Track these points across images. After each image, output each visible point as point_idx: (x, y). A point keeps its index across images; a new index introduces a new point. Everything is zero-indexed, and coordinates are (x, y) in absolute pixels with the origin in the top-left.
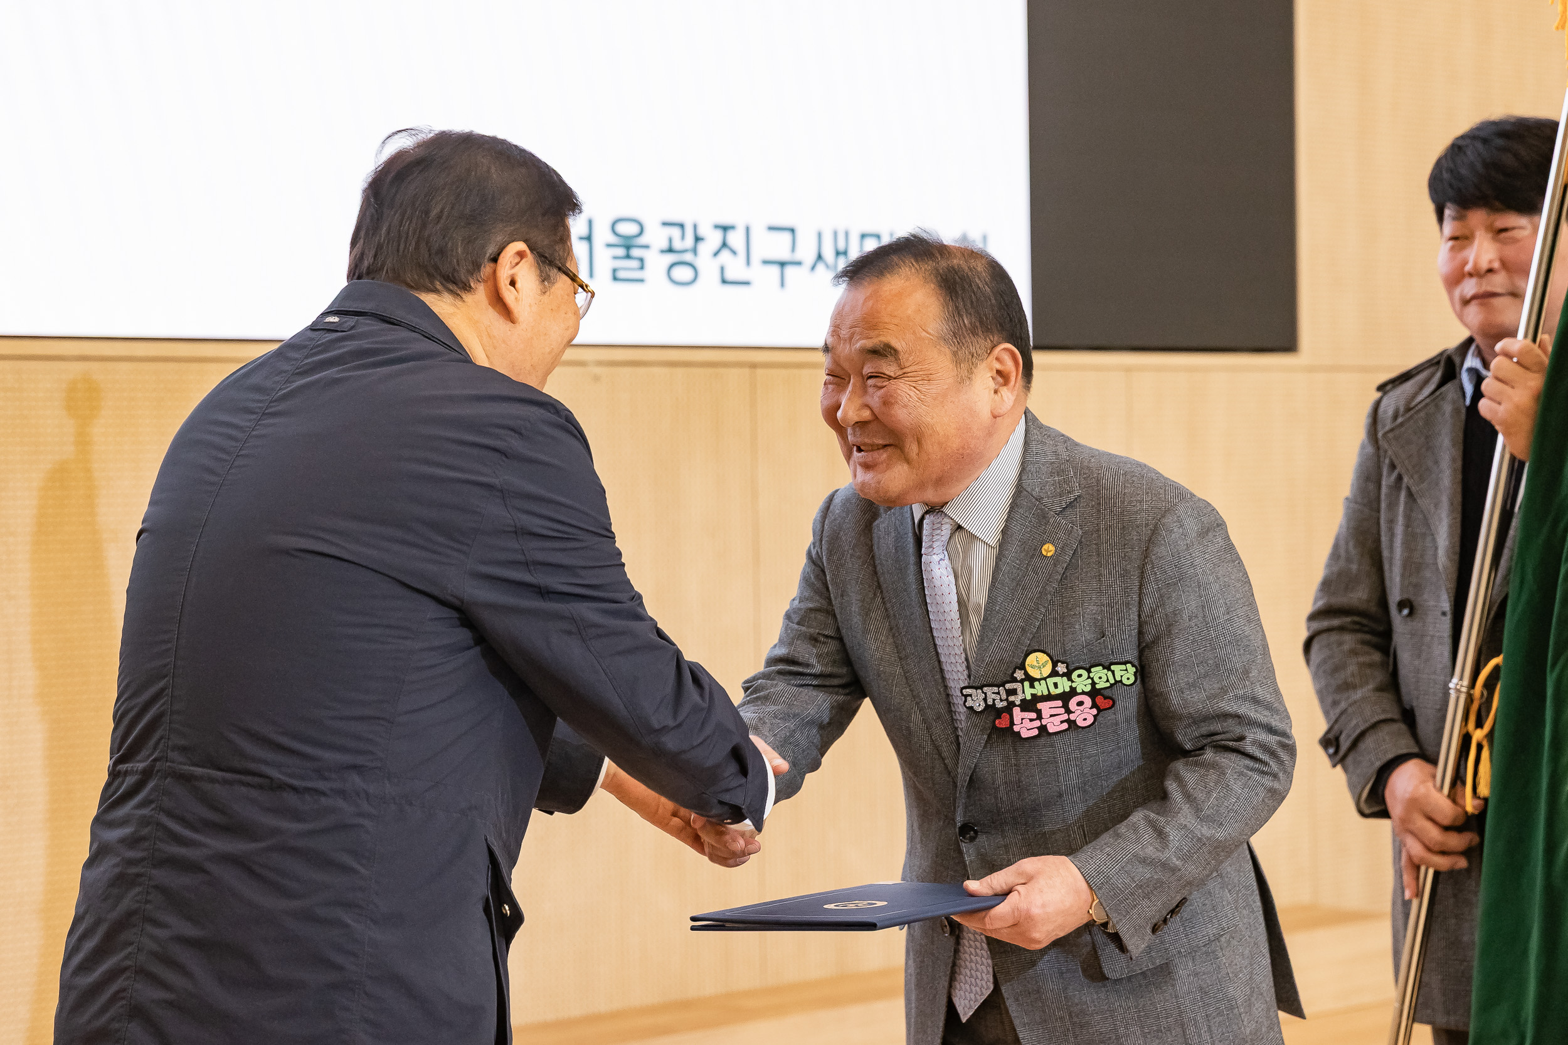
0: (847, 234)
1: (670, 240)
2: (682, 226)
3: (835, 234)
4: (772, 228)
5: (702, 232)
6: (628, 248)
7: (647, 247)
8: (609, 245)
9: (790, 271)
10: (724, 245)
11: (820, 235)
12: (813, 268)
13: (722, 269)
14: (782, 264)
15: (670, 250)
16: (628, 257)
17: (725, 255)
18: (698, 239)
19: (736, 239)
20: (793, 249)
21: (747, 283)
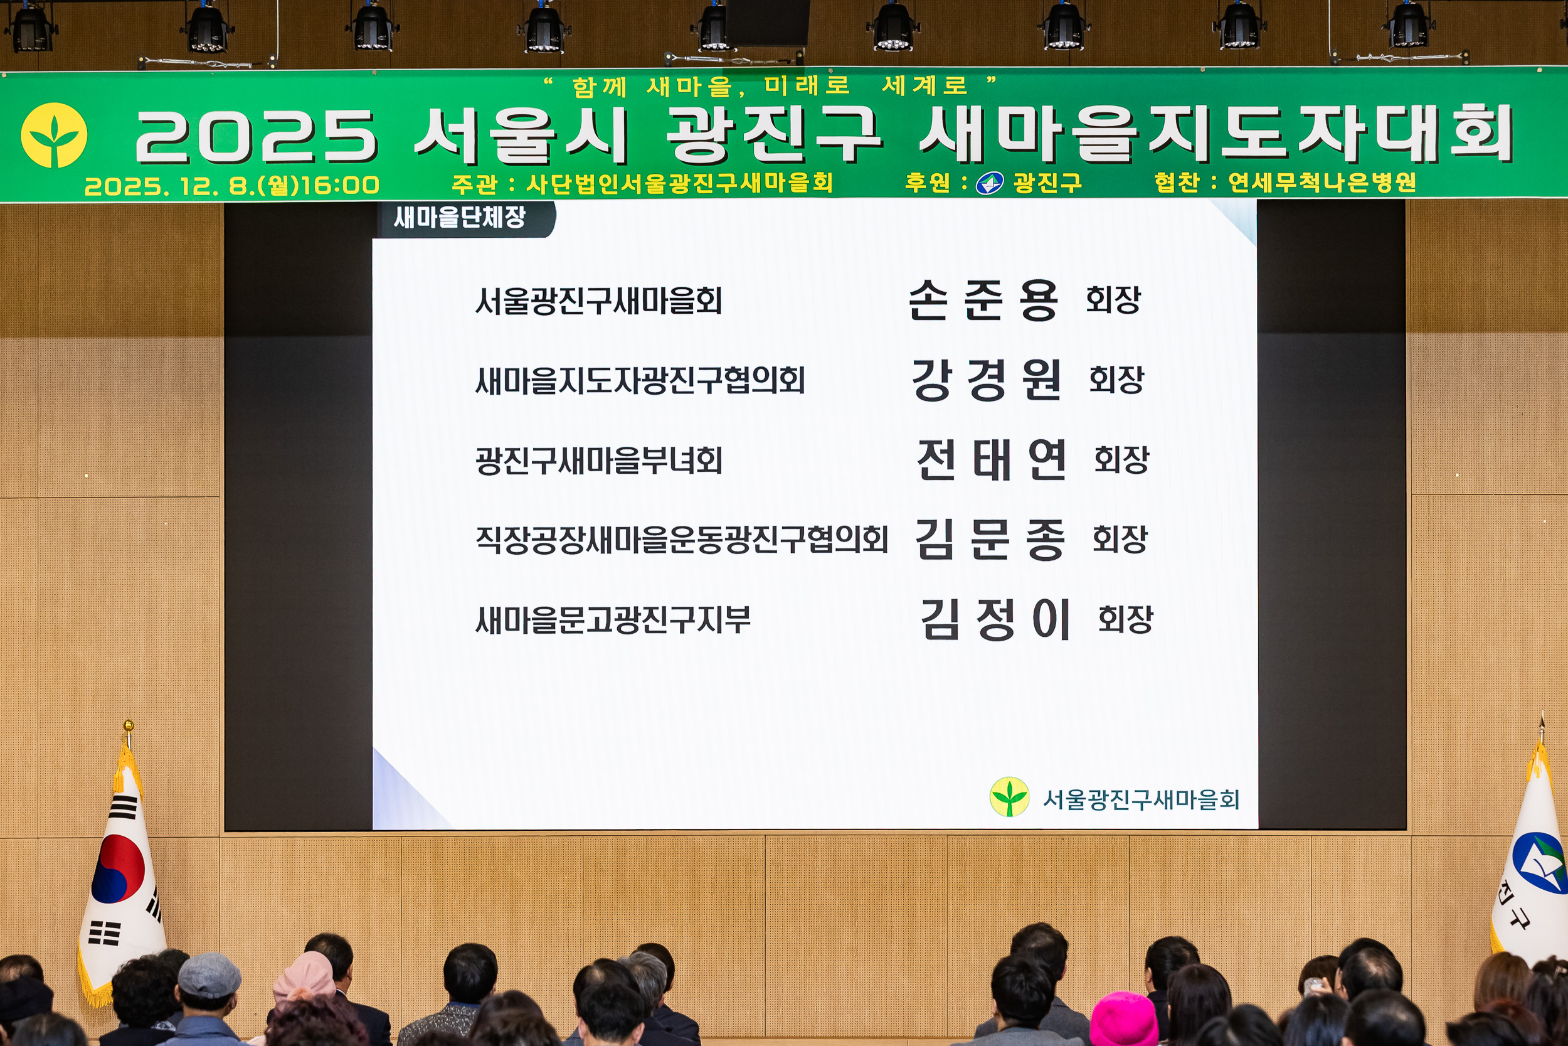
0: (1171, 792)
1: (1094, 796)
2: (1099, 792)
3: (1166, 792)
4: (1136, 791)
5: (1106, 794)
6: (1076, 799)
7: (1085, 799)
8: (1067, 799)
9: (1144, 804)
10: (1117, 796)
11: (1159, 792)
12: (1155, 804)
13: (1116, 804)
14: (1142, 803)
15: (1094, 799)
16: (1076, 802)
17: (1117, 801)
18: (1105, 795)
19: (1122, 795)
20: (1147, 798)
21: (1127, 809)
